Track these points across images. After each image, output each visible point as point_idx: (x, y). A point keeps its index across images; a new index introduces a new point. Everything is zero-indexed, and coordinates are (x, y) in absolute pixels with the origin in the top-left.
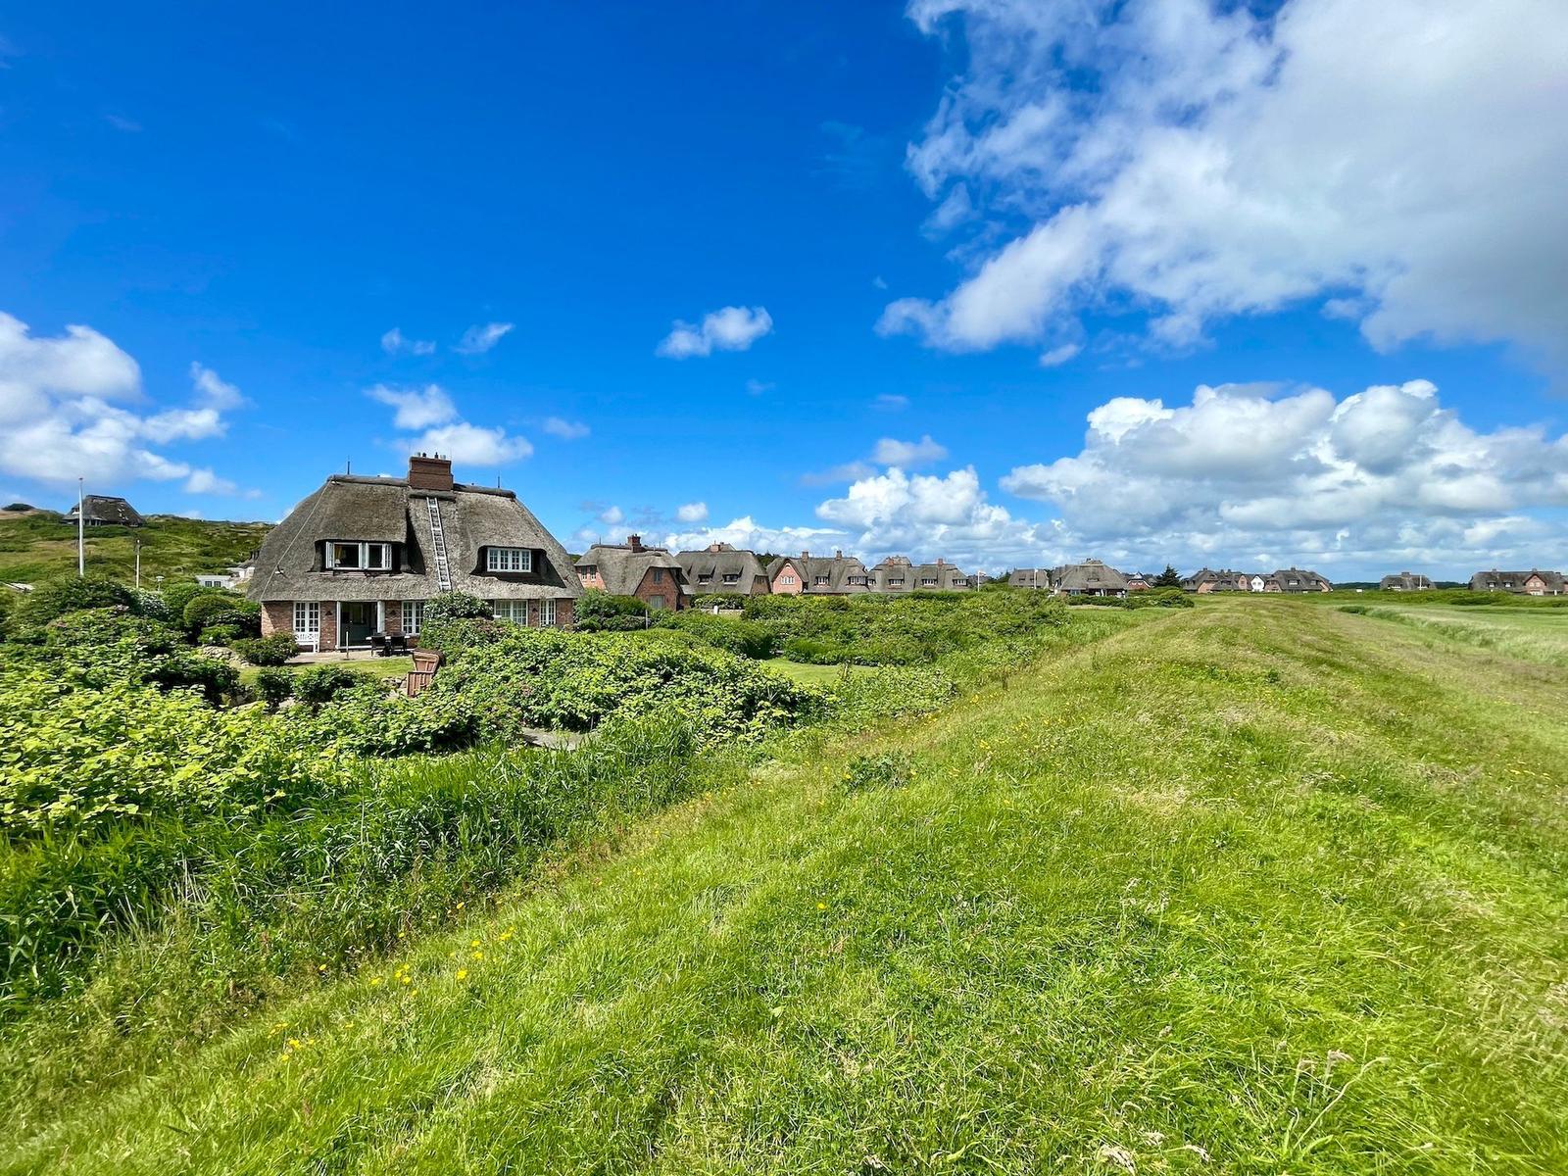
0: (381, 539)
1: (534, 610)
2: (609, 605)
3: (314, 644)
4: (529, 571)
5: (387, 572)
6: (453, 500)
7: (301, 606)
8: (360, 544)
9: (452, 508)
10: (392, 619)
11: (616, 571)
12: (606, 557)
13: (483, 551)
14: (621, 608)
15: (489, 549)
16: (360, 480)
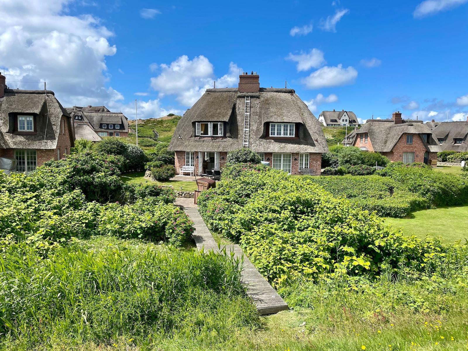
0: (218, 120)
1: (296, 159)
2: (358, 159)
3: (191, 172)
4: (294, 136)
5: (221, 137)
6: (258, 97)
7: (188, 153)
8: (209, 123)
9: (257, 101)
10: (222, 161)
11: (380, 136)
12: (376, 127)
13: (267, 124)
14: (366, 160)
15: (270, 124)
16: (218, 90)
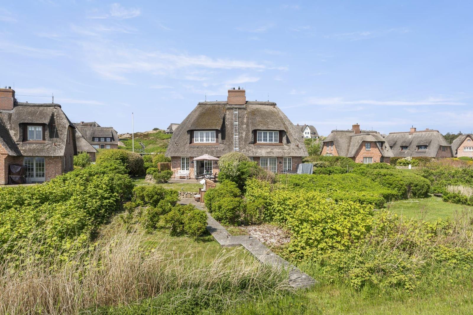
0: (211, 129)
1: (280, 163)
3: (186, 175)
4: (278, 142)
5: (214, 143)
6: (245, 109)
7: (183, 159)
9: (244, 112)
11: (344, 144)
12: (339, 137)
13: (254, 132)
15: (258, 132)
16: (209, 103)
